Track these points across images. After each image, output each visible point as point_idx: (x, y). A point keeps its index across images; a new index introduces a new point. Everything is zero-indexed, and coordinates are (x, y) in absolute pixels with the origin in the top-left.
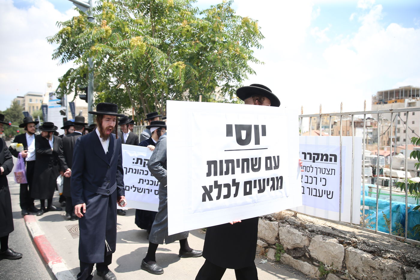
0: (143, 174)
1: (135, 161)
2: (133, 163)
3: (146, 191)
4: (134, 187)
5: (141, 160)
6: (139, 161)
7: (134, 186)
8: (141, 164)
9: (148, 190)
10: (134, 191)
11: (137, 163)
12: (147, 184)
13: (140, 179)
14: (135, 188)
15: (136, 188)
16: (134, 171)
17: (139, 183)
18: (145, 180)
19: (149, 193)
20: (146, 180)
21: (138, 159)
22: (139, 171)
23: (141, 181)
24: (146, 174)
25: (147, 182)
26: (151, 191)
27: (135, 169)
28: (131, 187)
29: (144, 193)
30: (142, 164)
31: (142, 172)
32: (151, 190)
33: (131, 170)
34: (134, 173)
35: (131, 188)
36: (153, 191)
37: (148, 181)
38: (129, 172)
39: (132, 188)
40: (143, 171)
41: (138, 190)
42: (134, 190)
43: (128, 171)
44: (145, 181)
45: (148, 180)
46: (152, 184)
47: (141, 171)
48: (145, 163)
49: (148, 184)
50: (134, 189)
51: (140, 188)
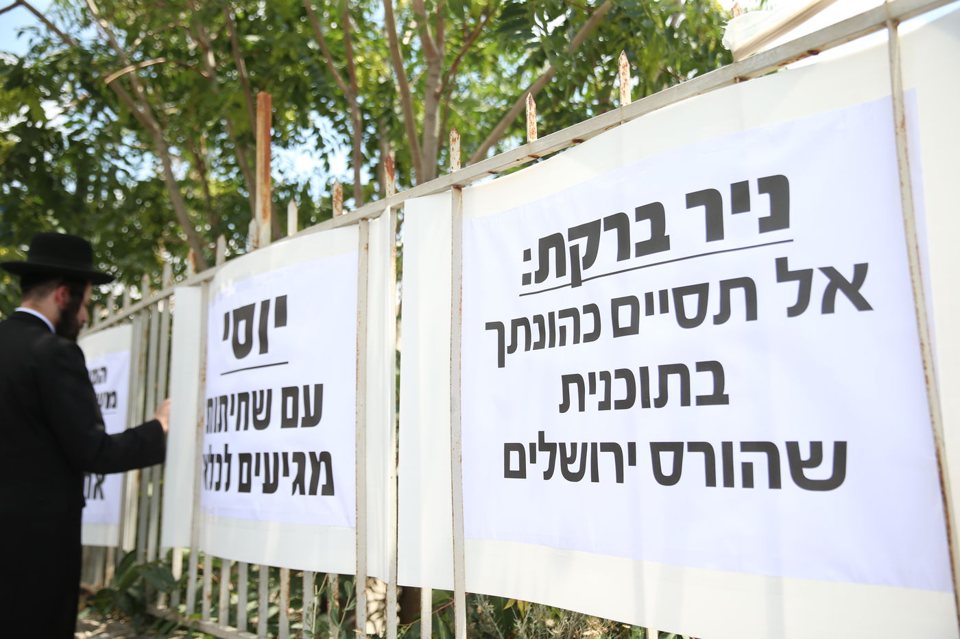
0: (577, 338)
1: (534, 264)
2: (527, 279)
3: (606, 461)
4: (543, 442)
5: (559, 243)
6: (552, 255)
7: (541, 434)
8: (561, 269)
9: (612, 457)
10: (547, 475)
12: (601, 406)
13: (567, 380)
15: (552, 449)
16: (535, 334)
17: (564, 408)
18: (592, 378)
19: (620, 479)
20: (597, 377)
21: (545, 243)
22: (558, 324)
23: (574, 390)
24: (592, 328)
25: (601, 390)
26: (632, 462)
28: (532, 446)
29: (595, 478)
30: (563, 273)
31: (570, 324)
32: (632, 446)
33: (521, 333)
34: (538, 347)
36: (644, 455)
37: (606, 378)
38: (513, 347)
39: (539, 454)
40: (575, 314)
42: (547, 467)
43: (508, 339)
44: (593, 388)
45: (601, 375)
47: (563, 322)
48: (575, 255)
50: (543, 457)
51: (574, 446)
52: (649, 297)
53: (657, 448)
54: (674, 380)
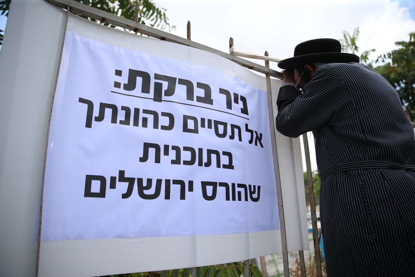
0: (156, 126)
1: (124, 80)
2: (117, 85)
3: (175, 189)
4: (122, 176)
5: (146, 76)
6: (139, 80)
7: (122, 173)
8: (145, 89)
9: (179, 186)
10: (125, 196)
11: (130, 86)
12: (173, 162)
13: (147, 146)
14: (126, 184)
15: (131, 181)
16: (121, 116)
17: (144, 159)
18: (166, 147)
19: (183, 197)
20: (170, 148)
21: (133, 74)
22: (142, 115)
23: (152, 151)
24: (167, 124)
25: (172, 154)
26: (191, 189)
27: (123, 108)
28: (113, 179)
29: (167, 197)
30: (148, 92)
31: (150, 118)
32: (191, 183)
33: (108, 112)
34: (121, 122)
35: (113, 186)
36: (198, 187)
37: (176, 149)
38: (100, 118)
39: (118, 184)
40: (155, 114)
41: (141, 189)
42: (125, 191)
43: (96, 113)
44: (166, 153)
45: (174, 148)
46: (191, 163)
47: (146, 115)
48: (158, 87)
49: (176, 161)
50: (123, 187)
51: (150, 182)
52: (203, 120)
53: (204, 184)
54: (214, 157)
